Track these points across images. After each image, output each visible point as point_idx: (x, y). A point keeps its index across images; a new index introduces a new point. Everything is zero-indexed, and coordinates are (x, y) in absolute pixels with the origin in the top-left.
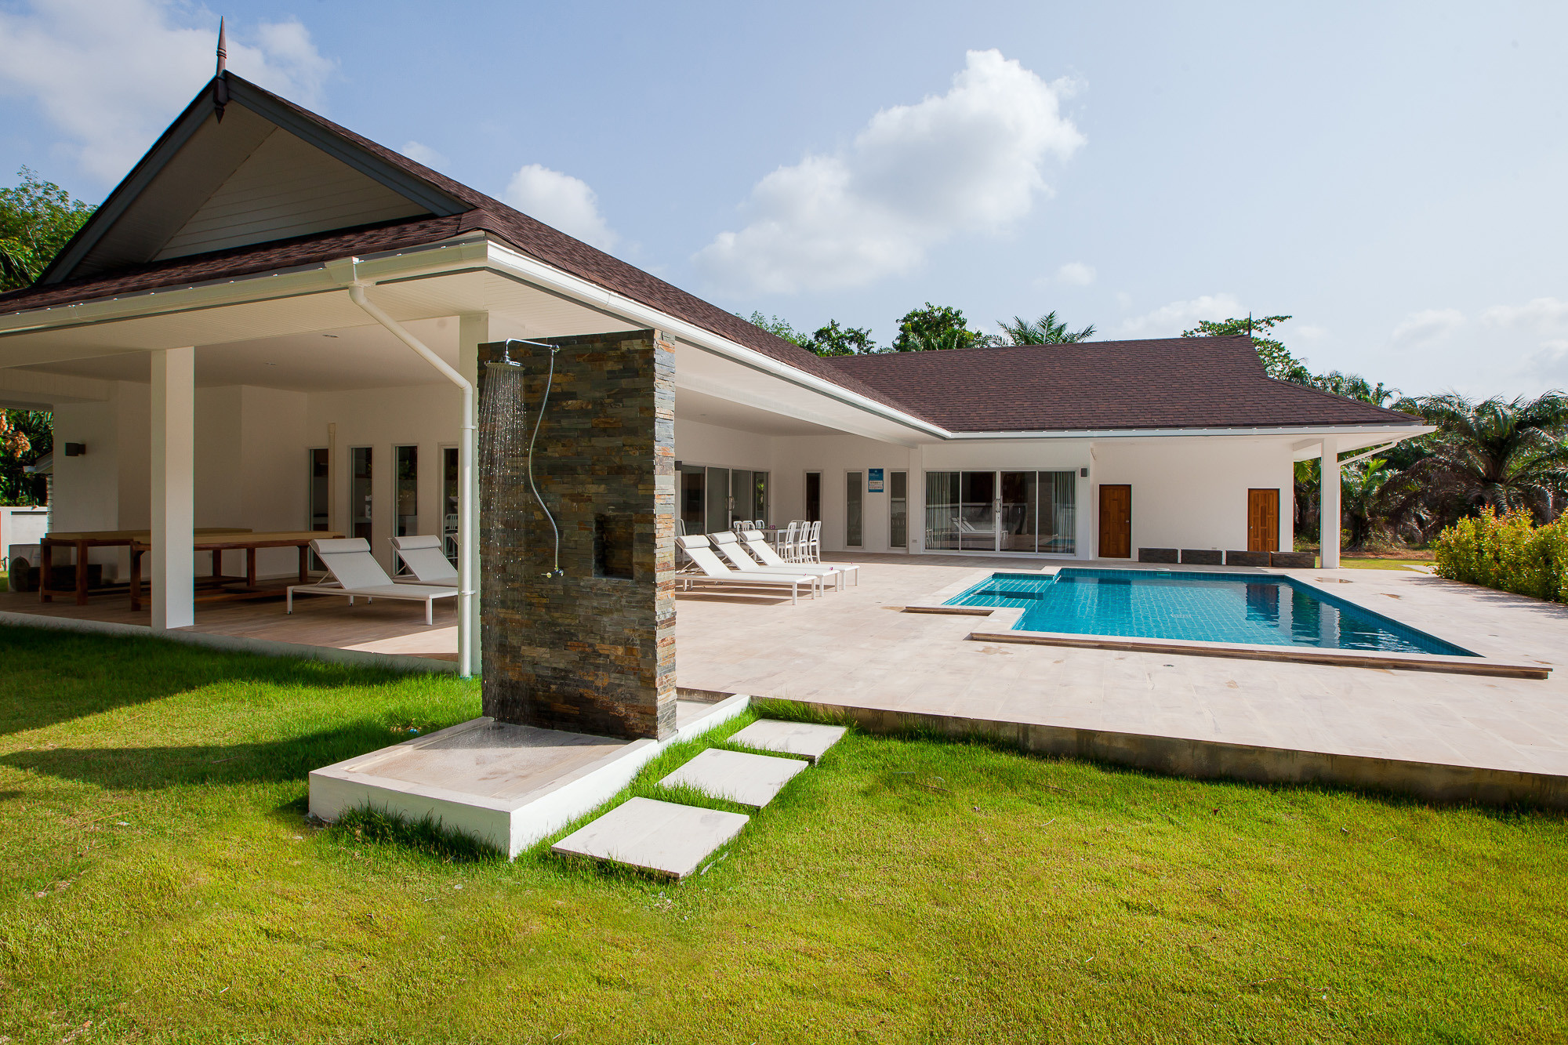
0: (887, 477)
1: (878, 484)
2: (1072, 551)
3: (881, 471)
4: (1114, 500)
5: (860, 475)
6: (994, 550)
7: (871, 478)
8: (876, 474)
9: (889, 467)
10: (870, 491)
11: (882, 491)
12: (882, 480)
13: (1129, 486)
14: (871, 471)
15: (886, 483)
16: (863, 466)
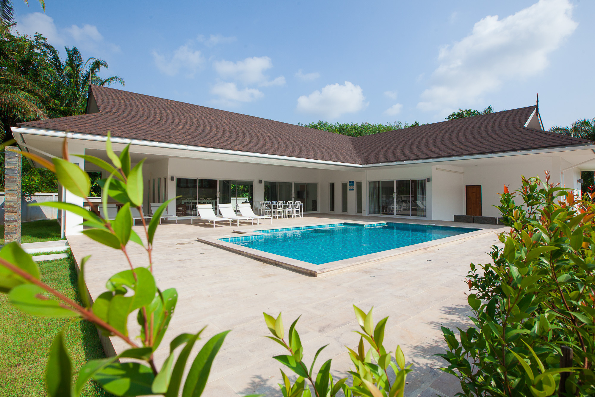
0: (355, 184)
1: (352, 187)
2: (425, 216)
3: (353, 182)
4: (473, 193)
5: (346, 183)
6: (393, 214)
7: (350, 185)
8: (352, 183)
9: (356, 180)
10: (350, 190)
11: (353, 190)
12: (354, 185)
13: (481, 186)
14: (350, 182)
15: (355, 187)
16: (347, 181)
